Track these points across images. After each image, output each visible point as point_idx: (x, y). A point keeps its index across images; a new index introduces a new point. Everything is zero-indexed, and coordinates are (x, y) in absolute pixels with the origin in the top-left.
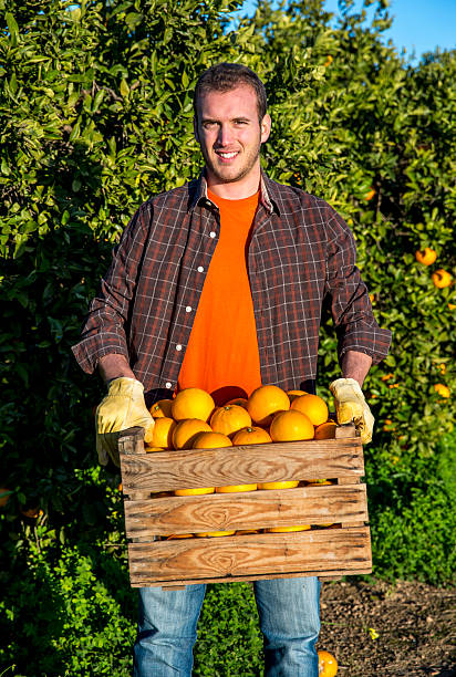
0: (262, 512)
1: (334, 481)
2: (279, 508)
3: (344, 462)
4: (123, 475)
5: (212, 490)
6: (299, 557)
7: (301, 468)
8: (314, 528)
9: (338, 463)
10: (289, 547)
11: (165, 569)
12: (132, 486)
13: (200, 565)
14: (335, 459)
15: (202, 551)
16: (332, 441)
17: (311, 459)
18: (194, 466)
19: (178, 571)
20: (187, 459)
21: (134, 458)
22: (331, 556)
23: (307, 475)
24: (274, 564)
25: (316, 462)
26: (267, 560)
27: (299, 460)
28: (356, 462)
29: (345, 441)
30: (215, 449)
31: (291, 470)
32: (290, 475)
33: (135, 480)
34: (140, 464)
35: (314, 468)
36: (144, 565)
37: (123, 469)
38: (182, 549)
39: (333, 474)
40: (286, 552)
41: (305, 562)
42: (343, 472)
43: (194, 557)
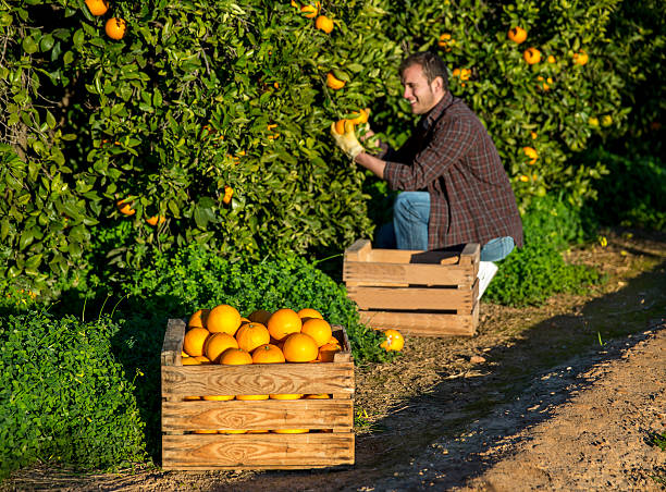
0: (272, 419)
1: (331, 396)
2: (286, 416)
3: (339, 382)
4: (163, 382)
5: (232, 398)
6: (297, 453)
7: (305, 384)
8: (311, 431)
9: (334, 382)
10: (290, 446)
11: (190, 457)
12: (169, 391)
13: (218, 455)
14: (332, 379)
15: (221, 445)
16: (331, 365)
17: (313, 377)
18: (220, 378)
19: (201, 459)
20: (215, 372)
21: (173, 369)
22: (322, 454)
23: (309, 389)
24: (278, 458)
25: (317, 380)
26: (271, 455)
27: (303, 378)
28: (348, 382)
29: (341, 365)
30: (237, 366)
31: (297, 386)
32: (295, 389)
33: (173, 387)
34: (177, 374)
35: (315, 385)
36: (174, 453)
37: (163, 377)
38: (205, 442)
39: (330, 390)
40: (287, 450)
41: (301, 458)
42: (337, 389)
43: (214, 449)
